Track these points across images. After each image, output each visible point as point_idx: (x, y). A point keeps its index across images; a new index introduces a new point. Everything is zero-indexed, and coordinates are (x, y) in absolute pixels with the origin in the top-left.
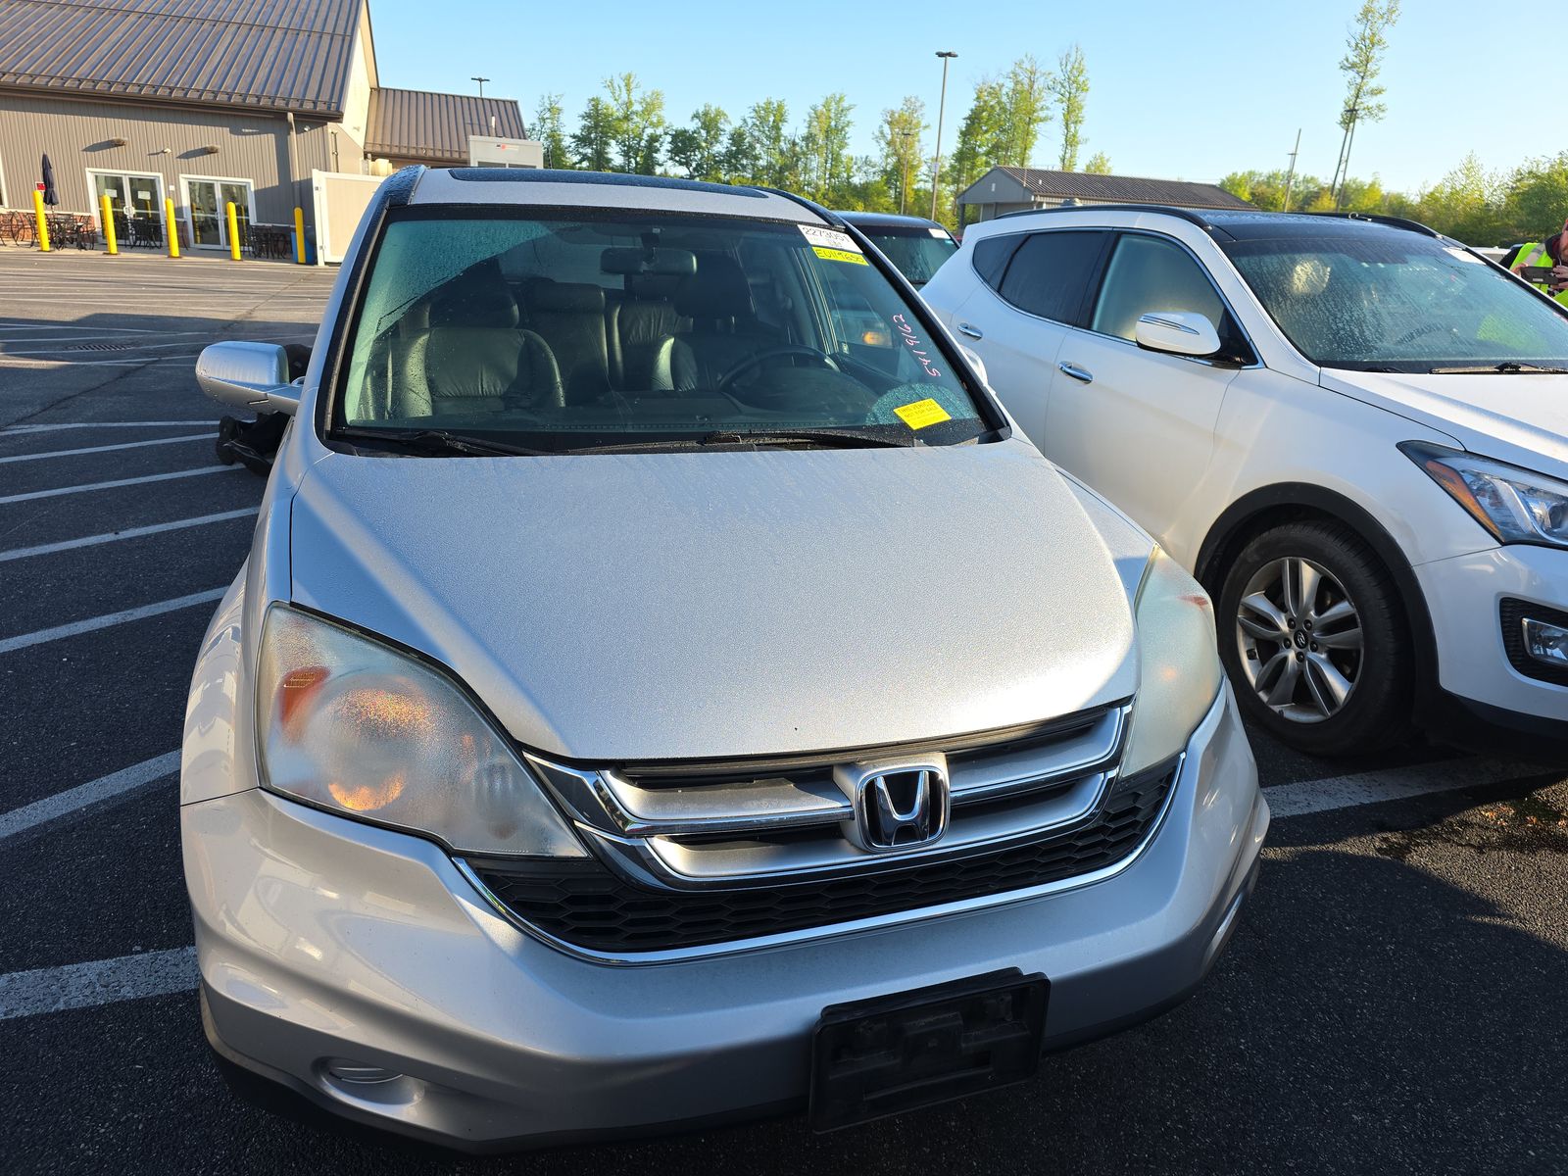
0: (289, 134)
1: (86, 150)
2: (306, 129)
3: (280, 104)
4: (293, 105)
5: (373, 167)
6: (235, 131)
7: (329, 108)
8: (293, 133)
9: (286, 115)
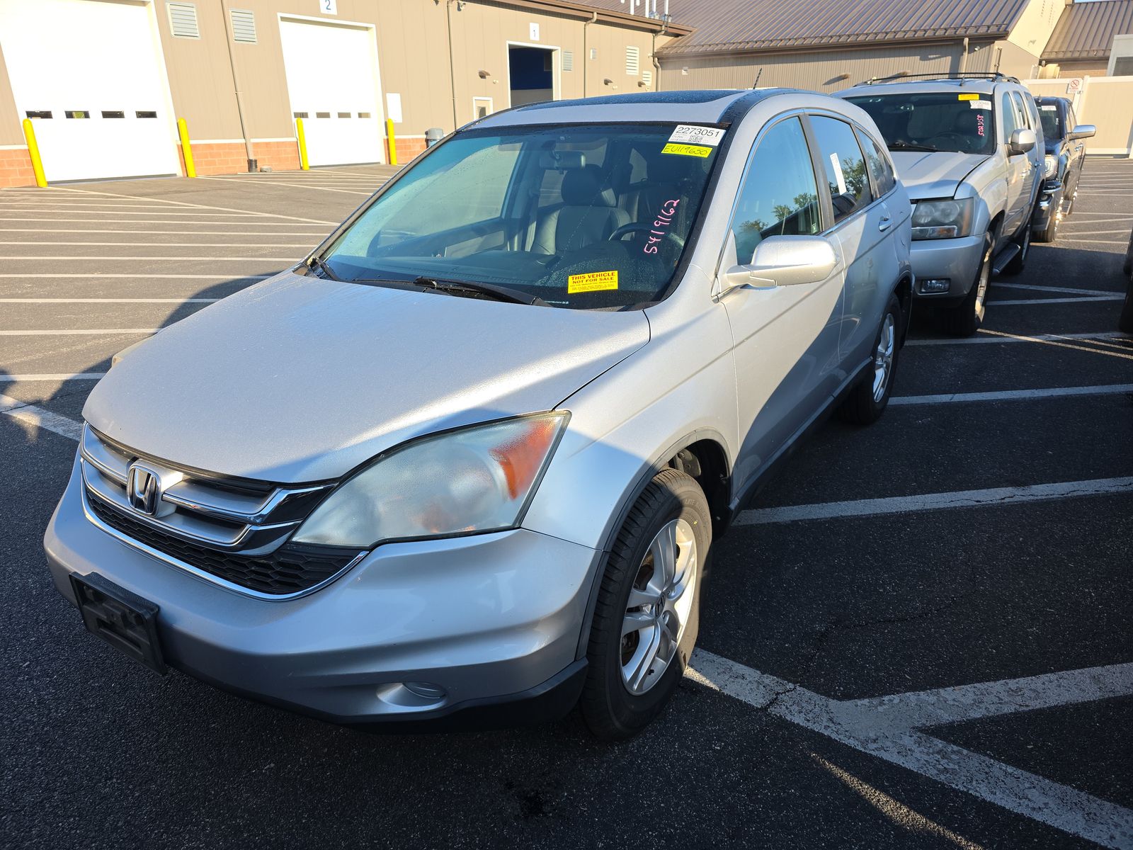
0: (962, 55)
1: (825, 84)
2: (976, 49)
3: (961, 32)
4: (971, 31)
5: (1043, 72)
6: (924, 58)
7: (998, 30)
8: (966, 54)
9: (963, 39)
